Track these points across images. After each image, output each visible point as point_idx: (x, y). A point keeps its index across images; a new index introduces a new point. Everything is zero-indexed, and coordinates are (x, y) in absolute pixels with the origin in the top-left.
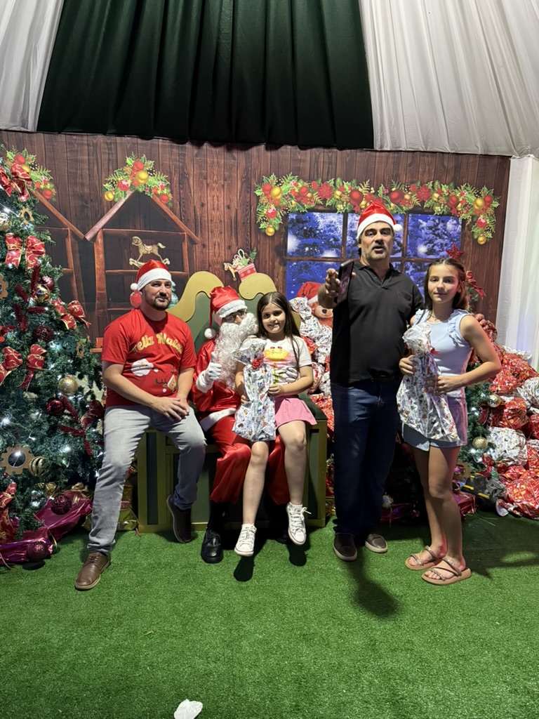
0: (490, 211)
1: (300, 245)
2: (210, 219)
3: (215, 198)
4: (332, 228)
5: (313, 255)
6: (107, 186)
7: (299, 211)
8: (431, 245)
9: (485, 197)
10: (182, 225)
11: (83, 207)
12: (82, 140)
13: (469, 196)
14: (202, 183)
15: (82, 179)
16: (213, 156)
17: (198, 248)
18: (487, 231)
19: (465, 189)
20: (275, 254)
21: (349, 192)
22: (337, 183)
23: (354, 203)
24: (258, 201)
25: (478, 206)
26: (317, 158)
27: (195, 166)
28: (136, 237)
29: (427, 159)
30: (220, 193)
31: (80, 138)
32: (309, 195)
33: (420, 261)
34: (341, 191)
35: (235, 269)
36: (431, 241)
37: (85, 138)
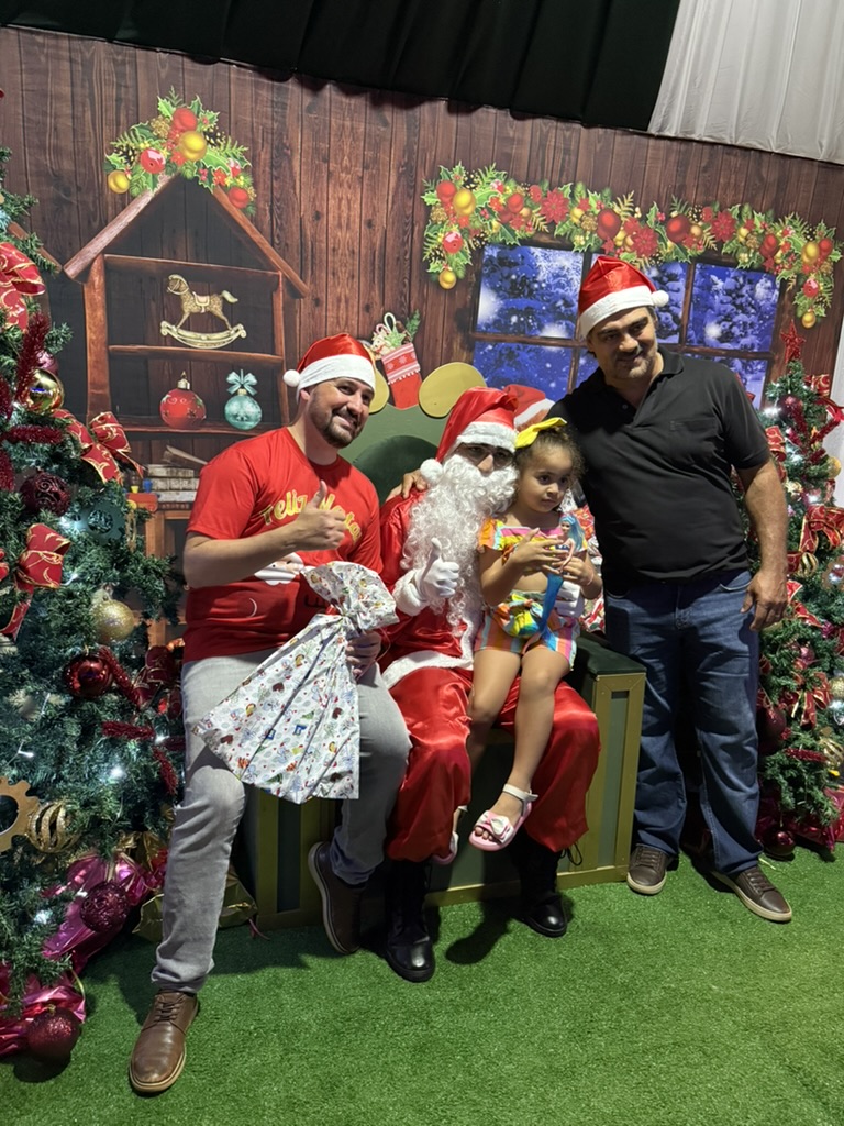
0: (827, 267)
1: (501, 310)
2: (331, 246)
3: (344, 202)
4: (563, 280)
5: (524, 333)
6: (114, 158)
7: (504, 241)
8: (728, 324)
9: (822, 241)
10: (275, 257)
11: (59, 201)
12: (57, 47)
13: (795, 237)
14: (318, 168)
15: (57, 137)
16: (342, 112)
17: (305, 306)
18: (817, 303)
19: (791, 223)
20: (455, 325)
21: (597, 212)
22: (577, 194)
23: (603, 234)
24: (428, 217)
25: (808, 256)
26: (544, 138)
27: (305, 131)
28: (175, 277)
29: (735, 160)
30: (355, 194)
31: (52, 42)
32: (525, 212)
33: (707, 352)
34: (583, 209)
35: (376, 353)
36: (728, 318)
37: (65, 43)
